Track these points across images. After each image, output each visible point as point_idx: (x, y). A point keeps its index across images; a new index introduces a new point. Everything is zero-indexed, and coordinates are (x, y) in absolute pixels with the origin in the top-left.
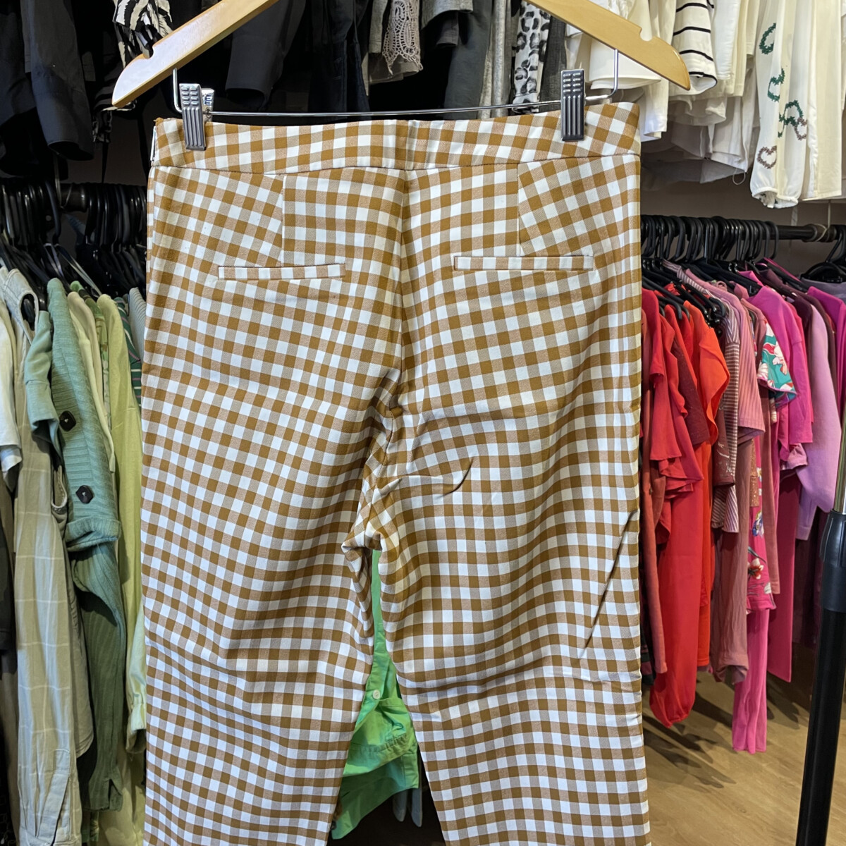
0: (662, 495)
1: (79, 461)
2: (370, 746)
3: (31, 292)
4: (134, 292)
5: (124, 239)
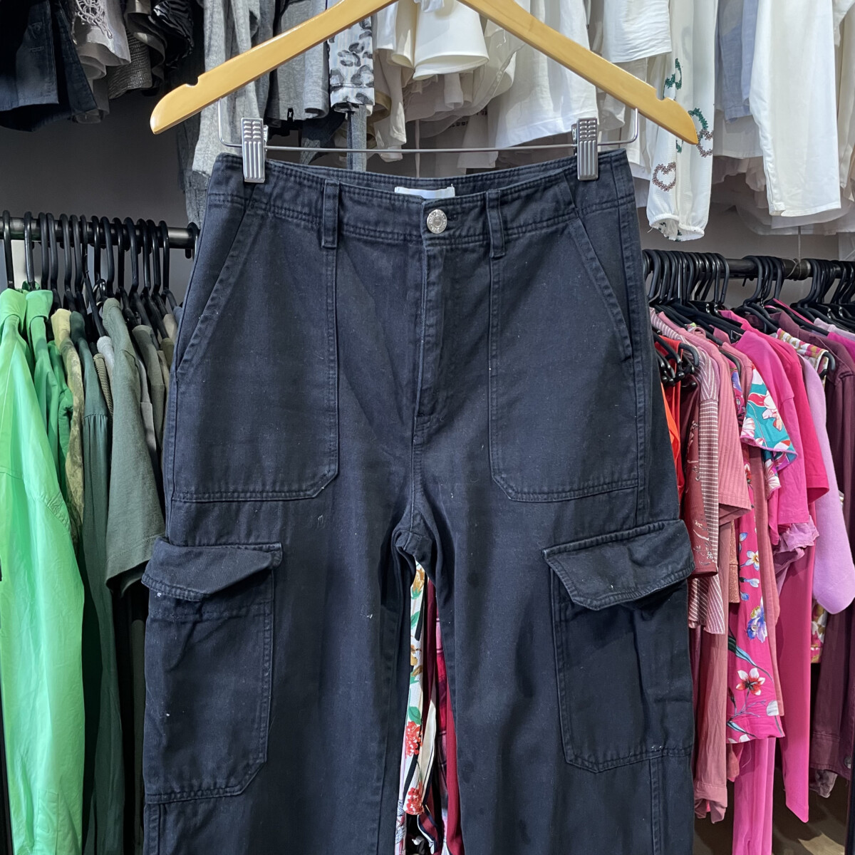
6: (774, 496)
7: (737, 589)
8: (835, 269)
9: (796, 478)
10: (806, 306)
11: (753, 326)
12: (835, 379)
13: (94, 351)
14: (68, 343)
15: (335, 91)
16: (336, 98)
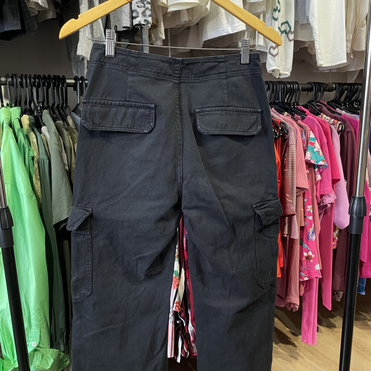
6: (318, 183)
7: (303, 221)
8: (345, 87)
9: (327, 175)
10: (333, 103)
11: (311, 112)
12: (344, 134)
13: (41, 133)
14: (30, 129)
15: (135, 19)
16: (136, 22)
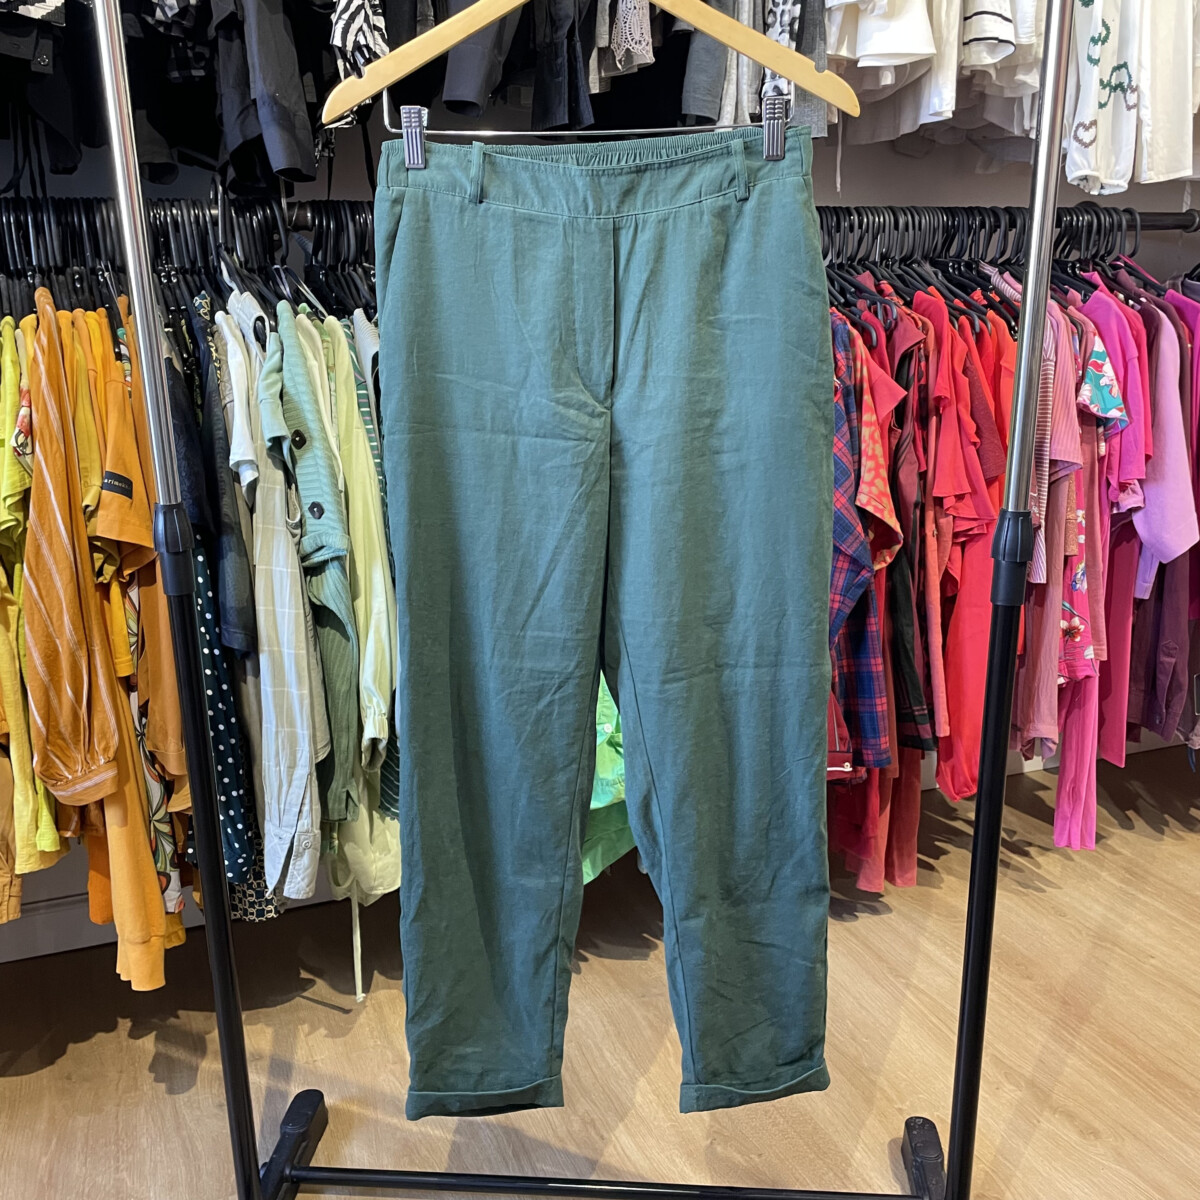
0: (948, 538)
1: (310, 478)
2: (602, 779)
3: (262, 313)
4: (359, 313)
5: (350, 260)
